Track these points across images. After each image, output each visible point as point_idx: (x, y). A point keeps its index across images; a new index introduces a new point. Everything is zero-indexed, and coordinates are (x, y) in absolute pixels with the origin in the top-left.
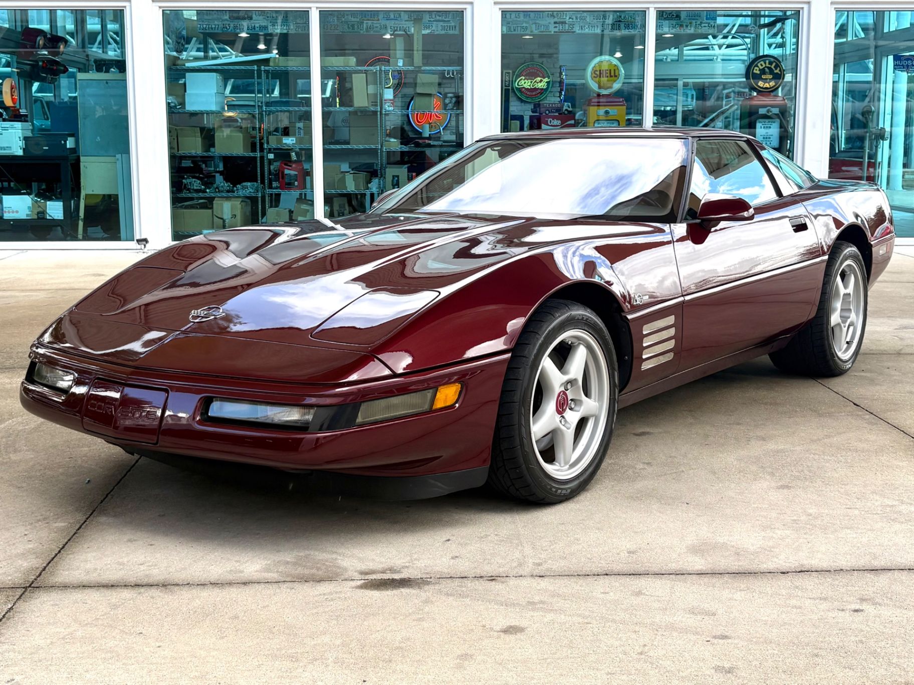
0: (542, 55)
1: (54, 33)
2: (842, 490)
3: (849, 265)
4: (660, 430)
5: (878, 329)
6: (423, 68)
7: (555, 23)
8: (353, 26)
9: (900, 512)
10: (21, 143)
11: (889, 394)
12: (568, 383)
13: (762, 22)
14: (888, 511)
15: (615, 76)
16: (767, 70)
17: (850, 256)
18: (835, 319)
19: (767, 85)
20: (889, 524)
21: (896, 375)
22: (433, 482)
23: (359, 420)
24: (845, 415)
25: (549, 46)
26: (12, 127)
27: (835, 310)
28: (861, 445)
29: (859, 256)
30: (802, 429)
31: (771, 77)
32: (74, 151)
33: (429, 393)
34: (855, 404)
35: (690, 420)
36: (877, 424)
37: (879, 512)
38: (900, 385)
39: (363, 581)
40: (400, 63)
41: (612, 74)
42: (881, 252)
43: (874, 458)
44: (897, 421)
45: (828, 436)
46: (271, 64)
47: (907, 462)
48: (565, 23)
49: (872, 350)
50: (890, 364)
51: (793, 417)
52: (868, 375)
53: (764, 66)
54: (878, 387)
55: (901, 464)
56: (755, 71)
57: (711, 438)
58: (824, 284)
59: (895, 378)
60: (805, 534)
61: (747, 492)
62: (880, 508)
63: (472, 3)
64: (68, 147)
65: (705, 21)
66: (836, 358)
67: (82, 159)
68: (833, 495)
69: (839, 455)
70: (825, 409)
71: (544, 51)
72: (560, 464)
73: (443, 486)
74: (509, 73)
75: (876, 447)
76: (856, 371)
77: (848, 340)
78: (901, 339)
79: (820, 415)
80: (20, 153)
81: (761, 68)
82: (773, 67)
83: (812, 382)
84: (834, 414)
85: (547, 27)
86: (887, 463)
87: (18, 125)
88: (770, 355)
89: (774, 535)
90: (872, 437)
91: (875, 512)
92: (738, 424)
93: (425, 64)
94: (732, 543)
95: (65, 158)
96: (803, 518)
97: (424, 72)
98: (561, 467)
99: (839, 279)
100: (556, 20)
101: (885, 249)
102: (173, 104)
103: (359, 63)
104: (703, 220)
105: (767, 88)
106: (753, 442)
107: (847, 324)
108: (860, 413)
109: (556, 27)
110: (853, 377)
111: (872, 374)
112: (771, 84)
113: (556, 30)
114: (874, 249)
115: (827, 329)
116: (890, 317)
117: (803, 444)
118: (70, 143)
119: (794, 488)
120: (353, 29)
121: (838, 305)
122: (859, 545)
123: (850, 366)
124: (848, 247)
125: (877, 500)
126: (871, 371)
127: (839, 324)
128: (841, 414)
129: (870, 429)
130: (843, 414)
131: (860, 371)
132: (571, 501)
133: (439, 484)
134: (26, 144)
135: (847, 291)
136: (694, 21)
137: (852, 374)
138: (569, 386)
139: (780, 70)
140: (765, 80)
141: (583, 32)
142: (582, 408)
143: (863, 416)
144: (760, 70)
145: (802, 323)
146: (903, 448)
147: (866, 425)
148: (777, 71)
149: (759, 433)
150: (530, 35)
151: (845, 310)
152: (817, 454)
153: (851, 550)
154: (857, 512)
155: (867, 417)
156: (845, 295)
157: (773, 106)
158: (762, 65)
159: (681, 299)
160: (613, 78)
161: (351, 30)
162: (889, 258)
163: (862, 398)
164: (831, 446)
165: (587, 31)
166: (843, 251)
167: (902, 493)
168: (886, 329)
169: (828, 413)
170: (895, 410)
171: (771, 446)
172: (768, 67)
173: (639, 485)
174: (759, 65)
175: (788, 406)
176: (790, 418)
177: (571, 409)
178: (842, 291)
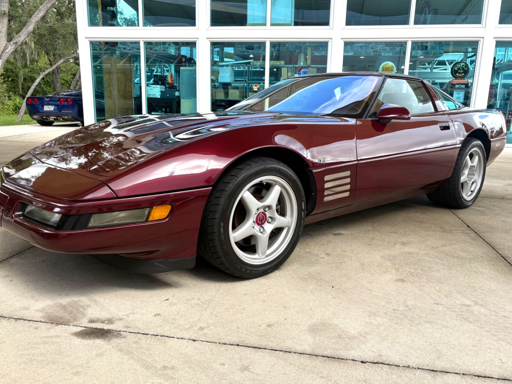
0: (369, 66)
1: (192, 57)
2: (437, 288)
3: (476, 151)
4: (349, 233)
5: (495, 185)
6: (311, 66)
7: (373, 51)
8: (292, 52)
9: (472, 312)
10: (160, 93)
11: (491, 221)
12: (266, 207)
13: (468, 56)
14: (463, 310)
15: (392, 70)
16: (461, 68)
17: (476, 146)
18: (463, 179)
19: (460, 75)
20: (461, 322)
21: (497, 210)
22: (157, 264)
23: (90, 225)
24: (459, 233)
25: (372, 62)
26: (157, 87)
27: (463, 174)
28: (462, 254)
29: (482, 146)
30: (430, 239)
31: (462, 71)
32: (179, 97)
33: (147, 211)
34: (468, 226)
35: (370, 228)
36: (477, 240)
37: (457, 310)
38: (498, 216)
39: (84, 328)
40: (302, 64)
41: (391, 69)
42: (496, 145)
43: (467, 264)
44: (490, 239)
45: (444, 246)
46: (251, 64)
47: (489, 270)
48: (377, 51)
49: (488, 195)
50: (496, 204)
51: (428, 231)
52: (481, 209)
53: (460, 66)
54: (485, 217)
55: (484, 271)
56: (455, 69)
57: (374, 241)
58: (457, 160)
59: (497, 212)
60: (396, 324)
61: (375, 281)
62: (458, 307)
63: (331, 39)
64: (176, 95)
65: (438, 51)
66: (463, 199)
67: (181, 100)
68: (430, 290)
69: (445, 260)
70: (449, 228)
71: (370, 64)
72: (259, 255)
73: (165, 267)
74: (346, 68)
75: (471, 256)
76: (475, 207)
77: (472, 189)
78: (506, 191)
79: (444, 231)
80: (159, 97)
81: (458, 67)
82: (464, 67)
83: (448, 211)
84: (453, 231)
85: (370, 53)
86: (475, 269)
87: (159, 86)
88: (427, 195)
89: (374, 322)
90: (471, 249)
91: (454, 310)
92: (395, 233)
93: (312, 64)
94: (342, 326)
95: (174, 99)
96: (402, 308)
97: (312, 67)
98: (260, 256)
99: (468, 157)
100: (374, 50)
101: (500, 144)
102: (214, 80)
103: (286, 64)
104: (380, 118)
105: (460, 76)
106: (397, 246)
107: (471, 182)
108: (469, 232)
109: (373, 53)
110: (472, 210)
111: (484, 209)
112: (462, 74)
113: (374, 54)
114: (492, 144)
115: (458, 184)
116: (503, 179)
117: (426, 250)
118: (177, 94)
119: (406, 281)
120: (292, 53)
121: (466, 172)
122: (432, 341)
123: (471, 203)
124: (476, 141)
125: (458, 300)
126: (484, 207)
127: (466, 182)
128: (457, 231)
129: (472, 243)
130: (459, 231)
131: (477, 207)
132: (264, 277)
133: (162, 266)
134: (161, 94)
135: (473, 164)
136: (433, 51)
137: (473, 208)
138: (267, 209)
139: (467, 69)
140: (460, 73)
141: (385, 55)
142: (276, 223)
143: (470, 234)
144: (458, 68)
145: (442, 180)
146: (489, 259)
147: (469, 240)
148: (466, 69)
149: (404, 240)
150: (363, 56)
151: (471, 174)
152: (432, 257)
153: (423, 345)
154: (441, 308)
155: (472, 235)
156: (471, 166)
157: (462, 84)
158: (459, 66)
159: (357, 162)
160: (391, 71)
161: (291, 54)
162: (502, 149)
163: (473, 223)
164: (443, 253)
165: (386, 55)
166: (472, 143)
167: (478, 295)
168: (499, 185)
169: (450, 230)
170: (490, 232)
171: (407, 249)
172: (462, 67)
173: (312, 269)
174: (457, 66)
175: (428, 224)
176: (426, 231)
177: (269, 222)
178: (470, 163)
